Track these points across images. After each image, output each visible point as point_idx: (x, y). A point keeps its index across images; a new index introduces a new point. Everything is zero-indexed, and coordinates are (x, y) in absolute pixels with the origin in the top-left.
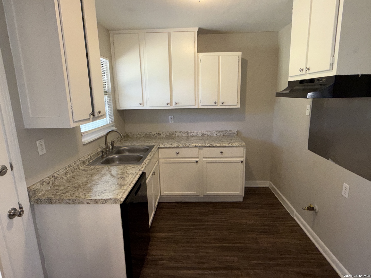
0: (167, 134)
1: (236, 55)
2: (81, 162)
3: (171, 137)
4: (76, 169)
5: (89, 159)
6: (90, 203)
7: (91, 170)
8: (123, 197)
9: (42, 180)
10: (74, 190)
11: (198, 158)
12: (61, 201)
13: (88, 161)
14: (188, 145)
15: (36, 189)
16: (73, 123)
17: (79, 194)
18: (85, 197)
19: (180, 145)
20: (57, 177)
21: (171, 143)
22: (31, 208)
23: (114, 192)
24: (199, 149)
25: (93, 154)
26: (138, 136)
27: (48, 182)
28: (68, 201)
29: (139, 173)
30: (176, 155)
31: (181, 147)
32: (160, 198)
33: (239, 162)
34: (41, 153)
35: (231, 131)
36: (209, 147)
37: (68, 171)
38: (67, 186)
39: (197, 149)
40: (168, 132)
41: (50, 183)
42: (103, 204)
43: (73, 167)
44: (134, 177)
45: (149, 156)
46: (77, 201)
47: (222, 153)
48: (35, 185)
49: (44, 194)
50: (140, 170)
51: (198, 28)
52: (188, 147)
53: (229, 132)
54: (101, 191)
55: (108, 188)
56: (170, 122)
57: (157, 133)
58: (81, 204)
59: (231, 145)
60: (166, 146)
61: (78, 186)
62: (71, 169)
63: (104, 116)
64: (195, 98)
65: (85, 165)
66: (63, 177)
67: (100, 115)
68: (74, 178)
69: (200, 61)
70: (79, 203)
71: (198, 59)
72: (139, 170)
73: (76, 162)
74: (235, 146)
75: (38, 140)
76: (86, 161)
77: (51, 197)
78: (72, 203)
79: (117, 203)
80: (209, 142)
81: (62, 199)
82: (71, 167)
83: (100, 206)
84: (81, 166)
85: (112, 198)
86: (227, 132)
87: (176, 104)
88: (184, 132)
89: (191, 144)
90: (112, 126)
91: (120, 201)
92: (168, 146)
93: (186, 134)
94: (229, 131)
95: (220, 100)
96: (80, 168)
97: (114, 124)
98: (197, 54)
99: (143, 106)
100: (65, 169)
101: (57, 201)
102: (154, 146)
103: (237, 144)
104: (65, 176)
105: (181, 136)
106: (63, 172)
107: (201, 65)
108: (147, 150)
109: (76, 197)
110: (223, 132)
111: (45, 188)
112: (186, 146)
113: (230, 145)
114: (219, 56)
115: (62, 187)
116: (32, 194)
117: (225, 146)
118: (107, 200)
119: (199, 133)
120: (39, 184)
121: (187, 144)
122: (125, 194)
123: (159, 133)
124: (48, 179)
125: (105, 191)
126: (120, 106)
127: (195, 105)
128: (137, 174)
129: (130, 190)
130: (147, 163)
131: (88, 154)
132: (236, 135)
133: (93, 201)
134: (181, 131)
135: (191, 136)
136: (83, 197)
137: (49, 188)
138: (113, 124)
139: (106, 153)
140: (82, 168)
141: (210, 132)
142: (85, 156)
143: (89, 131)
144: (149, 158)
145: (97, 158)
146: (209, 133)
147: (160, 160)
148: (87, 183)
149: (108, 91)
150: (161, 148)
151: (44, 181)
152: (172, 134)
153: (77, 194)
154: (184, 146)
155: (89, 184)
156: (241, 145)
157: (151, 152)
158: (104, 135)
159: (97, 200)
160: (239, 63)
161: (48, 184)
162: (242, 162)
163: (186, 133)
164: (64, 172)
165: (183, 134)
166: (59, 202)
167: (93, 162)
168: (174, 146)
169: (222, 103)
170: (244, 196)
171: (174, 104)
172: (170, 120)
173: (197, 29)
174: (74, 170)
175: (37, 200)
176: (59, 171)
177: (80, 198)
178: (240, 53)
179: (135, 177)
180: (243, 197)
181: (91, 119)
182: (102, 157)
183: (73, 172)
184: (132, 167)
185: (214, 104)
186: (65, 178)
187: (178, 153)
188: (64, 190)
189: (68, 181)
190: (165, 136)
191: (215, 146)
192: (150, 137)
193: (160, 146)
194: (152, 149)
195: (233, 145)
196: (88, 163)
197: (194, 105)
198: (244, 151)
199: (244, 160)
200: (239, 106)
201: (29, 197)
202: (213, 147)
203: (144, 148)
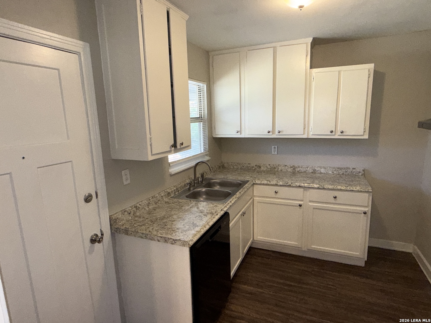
0: (269, 167)
1: (366, 69)
2: (166, 193)
3: (273, 171)
4: (160, 200)
5: (175, 190)
6: (160, 240)
7: (174, 203)
8: (193, 240)
9: (124, 209)
10: (150, 224)
11: (302, 200)
12: (135, 233)
13: (173, 193)
14: (290, 183)
15: (117, 218)
16: (151, 155)
17: (153, 229)
18: (157, 233)
19: (280, 183)
20: (139, 207)
21: (269, 179)
22: (111, 236)
23: (185, 233)
24: (304, 190)
25: (180, 186)
26: (235, 167)
27: (129, 212)
28: (141, 235)
29: (220, 213)
30: (274, 194)
31: (281, 185)
32: (252, 243)
33: (361, 213)
34: (125, 183)
35: (354, 169)
36: (318, 188)
37: (150, 202)
38: (146, 218)
39: (302, 190)
40: (270, 165)
41: (131, 213)
42: (172, 244)
43: (156, 198)
44: (212, 217)
45: (238, 193)
46: (148, 236)
47: (335, 198)
48: (117, 214)
49: (124, 224)
50: (222, 210)
51: (312, 39)
52: (290, 186)
53: (351, 170)
54: (173, 229)
55: (182, 227)
56: (273, 153)
57: (256, 165)
58: (152, 240)
59: (350, 189)
60: (263, 182)
61: (155, 220)
62: (154, 200)
63: (188, 148)
64: (305, 125)
65: (170, 197)
66: (146, 208)
67: (182, 147)
68: (155, 210)
69: (313, 80)
70: (151, 239)
71: (310, 76)
72: (220, 209)
73: (160, 193)
74: (355, 191)
75: (123, 170)
76: (171, 193)
77: (128, 228)
78: (145, 237)
79: (185, 246)
80: (319, 182)
81: (137, 232)
82: (155, 198)
83: (169, 245)
84: (166, 197)
85: (181, 239)
86: (349, 170)
87: (279, 132)
88: (290, 166)
89: (295, 182)
90: (206, 155)
91: (189, 244)
92: (266, 182)
93: (292, 169)
94: (351, 168)
95: (338, 129)
96: (164, 200)
97: (208, 153)
98: (310, 71)
99: (241, 134)
100: (148, 199)
101: (132, 233)
102: (249, 181)
103: (358, 188)
104: (147, 207)
105: (285, 171)
106: (145, 202)
107: (313, 84)
108: (239, 185)
109: (150, 231)
110: (342, 170)
111: (126, 217)
112: (288, 185)
113: (348, 188)
114: (339, 72)
115: (141, 219)
116: (113, 222)
117: (341, 190)
118: (176, 240)
119: (309, 168)
120: (120, 213)
121: (288, 182)
122: (196, 236)
123: (259, 165)
124: (130, 208)
125: (177, 230)
126: (216, 134)
127: (304, 134)
128: (217, 214)
129: (204, 232)
130: (233, 202)
131: (174, 185)
132: (362, 175)
133: (163, 239)
134: (286, 165)
135: (298, 172)
136: (155, 233)
137: (130, 218)
138: (206, 154)
139: (194, 185)
140: (166, 200)
141: (324, 168)
142: (171, 187)
143: (178, 161)
144: (237, 196)
145: (184, 190)
146: (323, 170)
147: (254, 198)
148: (165, 217)
149: (204, 118)
150: (257, 184)
151: (126, 211)
152: (275, 168)
153: (151, 228)
154: (285, 184)
155: (166, 219)
156: (364, 190)
157: (242, 189)
158: (193, 167)
159: (167, 239)
160: (370, 78)
161: (130, 214)
162: (365, 213)
163: (292, 167)
164: (147, 202)
165: (288, 168)
166: (134, 234)
167: (179, 194)
168: (272, 184)
169: (341, 133)
170: (366, 259)
171: (277, 133)
172: (273, 151)
173: (310, 40)
174: (157, 201)
175: (117, 228)
176: (142, 201)
177: (152, 233)
178: (371, 66)
179: (214, 217)
180: (365, 261)
181: (173, 151)
182: (189, 189)
183: (156, 204)
184: (214, 205)
185: (330, 134)
186: (147, 209)
187: (276, 192)
188: (142, 222)
189: (149, 213)
190: (265, 170)
191: (326, 188)
192: (248, 169)
193: (255, 181)
194: (244, 185)
195: (353, 189)
196: (173, 194)
197: (302, 134)
198: (369, 199)
199: (368, 210)
200: (366, 137)
201: (111, 225)
202: (324, 189)
203: (237, 182)
